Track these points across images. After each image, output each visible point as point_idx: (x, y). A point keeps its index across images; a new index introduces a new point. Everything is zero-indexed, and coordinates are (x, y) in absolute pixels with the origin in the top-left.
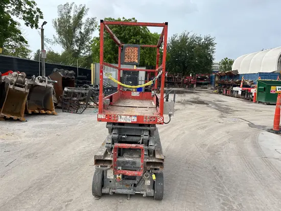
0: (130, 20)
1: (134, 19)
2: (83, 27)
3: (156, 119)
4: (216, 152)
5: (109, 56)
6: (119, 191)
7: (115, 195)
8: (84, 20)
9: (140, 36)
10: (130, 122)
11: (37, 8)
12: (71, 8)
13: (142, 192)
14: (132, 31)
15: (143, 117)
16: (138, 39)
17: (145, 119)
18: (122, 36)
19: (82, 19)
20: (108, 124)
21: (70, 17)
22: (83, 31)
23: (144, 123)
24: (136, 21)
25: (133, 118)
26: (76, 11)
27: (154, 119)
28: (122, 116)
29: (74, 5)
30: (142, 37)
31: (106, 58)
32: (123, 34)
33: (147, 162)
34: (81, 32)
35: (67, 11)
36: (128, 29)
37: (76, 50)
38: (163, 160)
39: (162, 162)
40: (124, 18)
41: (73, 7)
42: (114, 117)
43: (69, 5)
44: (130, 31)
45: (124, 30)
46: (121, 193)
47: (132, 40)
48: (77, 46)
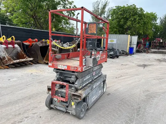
0: (132, 6)
1: (134, 5)
2: (106, 13)
3: (77, 68)
4: (152, 97)
5: (115, 30)
6: (58, 108)
7: (57, 109)
8: (106, 9)
9: (137, 16)
10: (64, 69)
11: (74, 5)
12: (99, 3)
13: (70, 112)
14: (131, 13)
15: (70, 66)
16: (135, 18)
17: (71, 68)
18: (124, 17)
19: (105, 9)
20: (54, 69)
21: (99, 8)
22: (105, 16)
23: (71, 70)
24: (136, 6)
25: (65, 67)
26: (102, 5)
27: (76, 68)
28: (60, 65)
29: (101, 1)
30: (138, 16)
31: (113, 31)
32: (125, 15)
33: (73, 94)
34: (104, 17)
35: (97, 5)
36: (129, 12)
37: (101, 27)
38: (81, 94)
39: (81, 95)
40: (127, 5)
41: (101, 3)
42: (56, 65)
43: (99, 2)
44: (130, 13)
45: (127, 13)
46: (59, 109)
47: (131, 19)
48: (102, 25)
